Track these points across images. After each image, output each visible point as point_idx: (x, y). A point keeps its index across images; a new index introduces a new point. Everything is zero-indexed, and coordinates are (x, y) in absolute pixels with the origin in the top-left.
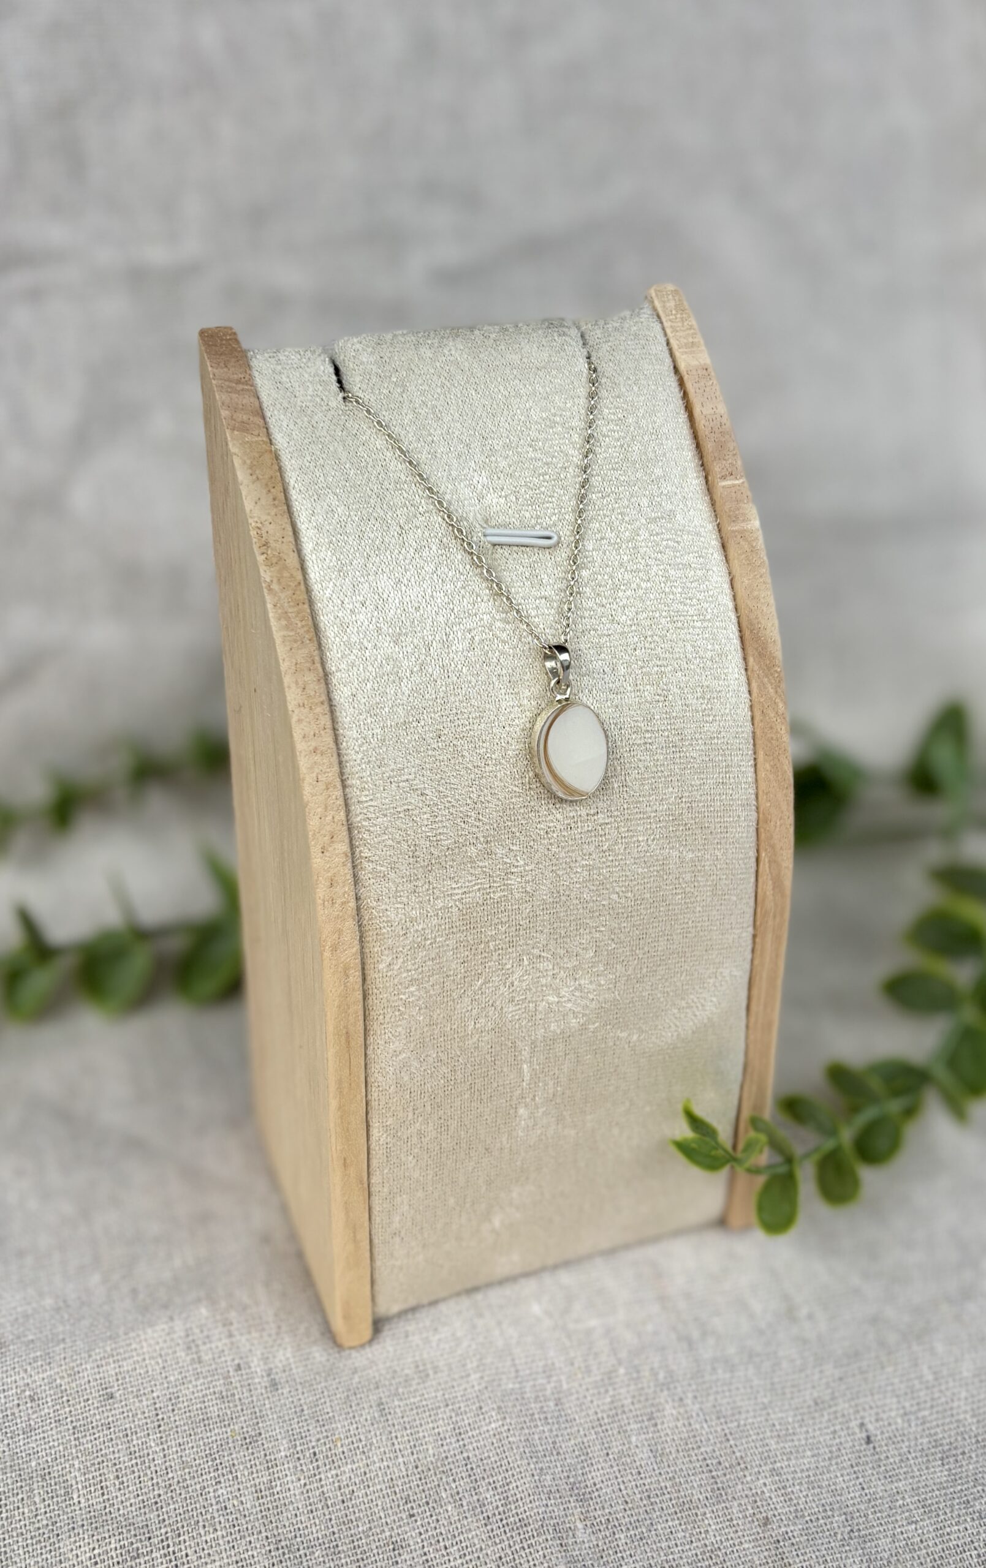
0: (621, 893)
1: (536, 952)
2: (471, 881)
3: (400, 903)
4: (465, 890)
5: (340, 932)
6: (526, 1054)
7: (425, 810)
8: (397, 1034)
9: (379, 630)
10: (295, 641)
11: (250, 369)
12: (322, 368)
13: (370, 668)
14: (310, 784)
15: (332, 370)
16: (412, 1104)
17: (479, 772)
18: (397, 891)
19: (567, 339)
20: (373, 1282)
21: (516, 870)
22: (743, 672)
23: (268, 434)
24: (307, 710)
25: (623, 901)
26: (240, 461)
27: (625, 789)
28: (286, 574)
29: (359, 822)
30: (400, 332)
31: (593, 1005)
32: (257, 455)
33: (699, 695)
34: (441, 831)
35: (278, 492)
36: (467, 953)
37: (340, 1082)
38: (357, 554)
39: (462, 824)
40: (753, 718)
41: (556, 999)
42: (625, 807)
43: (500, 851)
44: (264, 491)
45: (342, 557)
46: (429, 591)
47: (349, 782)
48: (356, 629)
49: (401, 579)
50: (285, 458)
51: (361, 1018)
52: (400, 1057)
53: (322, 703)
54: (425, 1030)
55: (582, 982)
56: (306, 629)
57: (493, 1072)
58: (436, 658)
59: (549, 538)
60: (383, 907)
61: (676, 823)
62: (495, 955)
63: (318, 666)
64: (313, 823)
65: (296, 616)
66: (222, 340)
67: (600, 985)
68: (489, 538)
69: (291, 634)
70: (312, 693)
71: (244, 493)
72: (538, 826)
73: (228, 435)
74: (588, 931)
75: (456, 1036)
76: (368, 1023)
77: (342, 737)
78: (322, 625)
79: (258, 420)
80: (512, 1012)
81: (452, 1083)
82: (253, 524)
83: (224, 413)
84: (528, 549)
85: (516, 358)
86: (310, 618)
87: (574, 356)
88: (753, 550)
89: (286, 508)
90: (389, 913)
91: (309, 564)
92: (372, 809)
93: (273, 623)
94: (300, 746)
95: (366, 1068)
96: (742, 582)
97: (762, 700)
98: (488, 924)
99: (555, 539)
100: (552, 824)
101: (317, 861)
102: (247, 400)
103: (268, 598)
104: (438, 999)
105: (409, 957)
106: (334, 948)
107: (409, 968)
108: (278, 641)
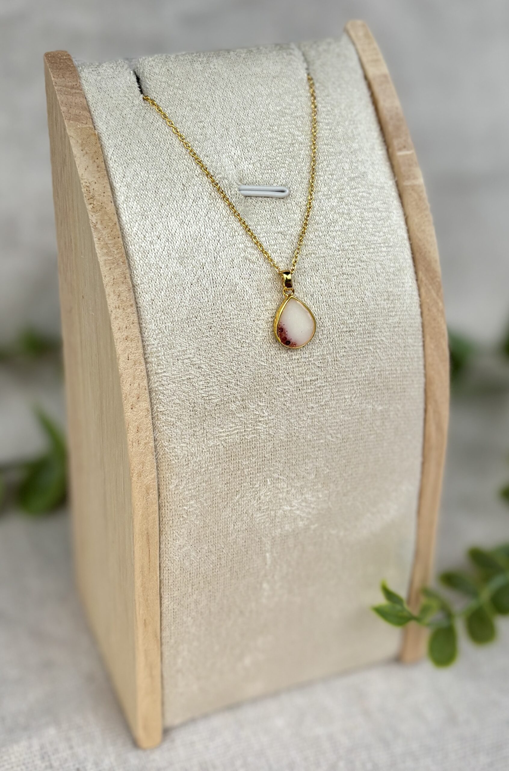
0: (333, 435)
1: (276, 475)
2: (231, 427)
3: (184, 443)
4: (228, 433)
5: (143, 463)
6: (268, 547)
7: (201, 378)
8: (181, 534)
9: (169, 255)
10: (113, 263)
11: (80, 80)
12: (128, 78)
13: (163, 281)
14: (123, 361)
15: (135, 79)
16: (191, 582)
17: (238, 352)
18: (182, 435)
19: (293, 57)
20: (163, 704)
21: (262, 419)
22: (415, 282)
23: (93, 123)
24: (121, 310)
25: (334, 440)
26: (74, 142)
27: (336, 363)
28: (106, 218)
29: (156, 387)
30: (180, 54)
31: (315, 512)
32: (85, 137)
33: (386, 297)
34: (212, 393)
35: (100, 161)
36: (228, 477)
37: (142, 567)
38: (154, 204)
39: (226, 388)
40: (422, 313)
41: (289, 508)
42: (336, 375)
43: (252, 406)
44: (91, 161)
45: (144, 205)
46: (203, 228)
47: (149, 360)
48: (154, 254)
49: (184, 220)
50: (104, 139)
51: (157, 523)
52: (183, 550)
53: (131, 306)
54: (200, 531)
55: (307, 496)
56: (120, 255)
57: (245, 559)
58: (208, 273)
59: (283, 191)
60: (173, 446)
61: (370, 385)
62: (248, 480)
63: (129, 280)
64: (126, 388)
65: (114, 246)
66: (60, 59)
67: (319, 498)
68: (242, 192)
69: (110, 258)
70: (125, 299)
71: (77, 163)
72: (278, 389)
73: (66, 123)
74: (311, 460)
75: (221, 534)
76: (161, 526)
77: (145, 329)
78: (130, 252)
79: (86, 114)
80: (260, 517)
81: (218, 567)
82: (84, 184)
83: (63, 109)
84: (269, 199)
85: (258, 70)
86: (123, 247)
87: (297, 69)
88: (420, 198)
89: (106, 172)
90: (176, 450)
91: (121, 211)
92: (165, 378)
93: (98, 251)
94: (117, 335)
95: (160, 557)
96: (415, 220)
97: (428, 300)
98: (244, 456)
99: (288, 191)
100: (287, 387)
101: (129, 414)
102: (78, 100)
103: (95, 235)
104: (210, 509)
105: (190, 480)
106: (139, 475)
107: (190, 488)
108: (101, 263)
